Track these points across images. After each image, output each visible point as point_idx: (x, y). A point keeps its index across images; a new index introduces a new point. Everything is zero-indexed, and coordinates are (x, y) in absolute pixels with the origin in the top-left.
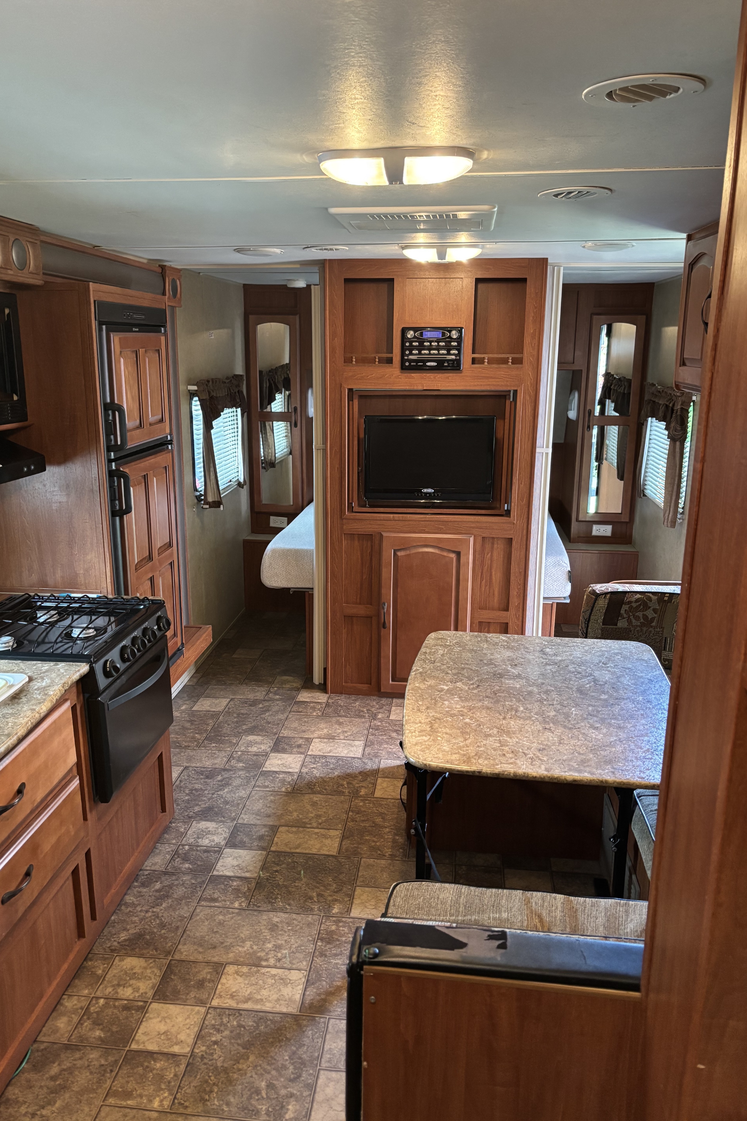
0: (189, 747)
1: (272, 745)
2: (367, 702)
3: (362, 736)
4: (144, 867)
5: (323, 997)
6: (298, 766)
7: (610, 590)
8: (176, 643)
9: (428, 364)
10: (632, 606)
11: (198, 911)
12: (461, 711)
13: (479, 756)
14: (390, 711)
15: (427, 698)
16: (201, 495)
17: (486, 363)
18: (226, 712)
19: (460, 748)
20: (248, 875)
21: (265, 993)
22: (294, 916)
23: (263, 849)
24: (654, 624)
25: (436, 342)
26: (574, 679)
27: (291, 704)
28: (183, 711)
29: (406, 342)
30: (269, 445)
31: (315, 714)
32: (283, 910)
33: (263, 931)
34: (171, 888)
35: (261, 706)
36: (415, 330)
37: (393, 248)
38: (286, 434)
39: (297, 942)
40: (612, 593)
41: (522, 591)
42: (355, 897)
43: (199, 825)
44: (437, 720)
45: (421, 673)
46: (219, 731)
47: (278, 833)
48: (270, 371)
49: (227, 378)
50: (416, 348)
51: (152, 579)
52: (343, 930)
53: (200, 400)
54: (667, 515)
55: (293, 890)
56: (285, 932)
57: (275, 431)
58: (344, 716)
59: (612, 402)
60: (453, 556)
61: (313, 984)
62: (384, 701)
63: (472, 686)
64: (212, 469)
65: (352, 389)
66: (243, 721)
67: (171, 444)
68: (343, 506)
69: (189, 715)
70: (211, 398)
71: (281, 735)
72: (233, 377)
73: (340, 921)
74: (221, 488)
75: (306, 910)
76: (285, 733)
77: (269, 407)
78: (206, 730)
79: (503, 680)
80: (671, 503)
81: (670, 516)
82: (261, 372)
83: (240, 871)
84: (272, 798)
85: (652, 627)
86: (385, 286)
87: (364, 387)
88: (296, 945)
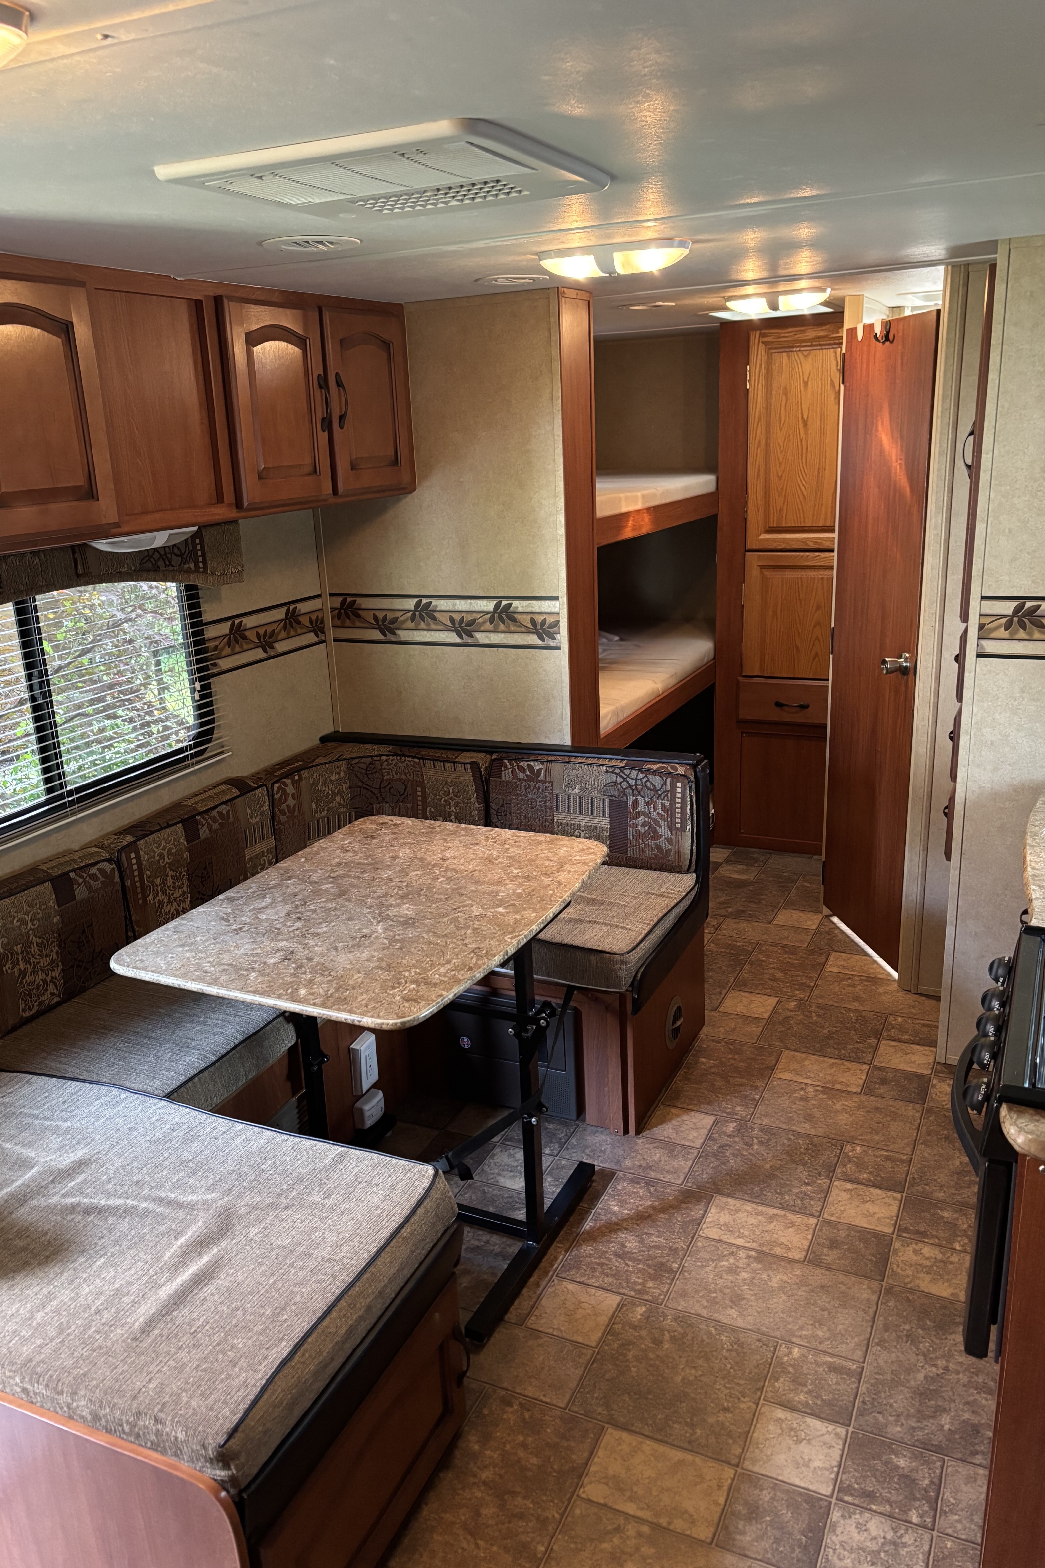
5: (684, 1206)
11: (860, 1354)
20: (780, 1413)
21: (752, 1220)
23: (752, 1478)
32: (722, 1327)
34: (919, 1412)
42: (604, 1328)
52: (638, 1278)
56: (721, 1291)
61: (693, 1220)
75: (685, 1319)
83: (797, 1426)
88: (707, 1269)
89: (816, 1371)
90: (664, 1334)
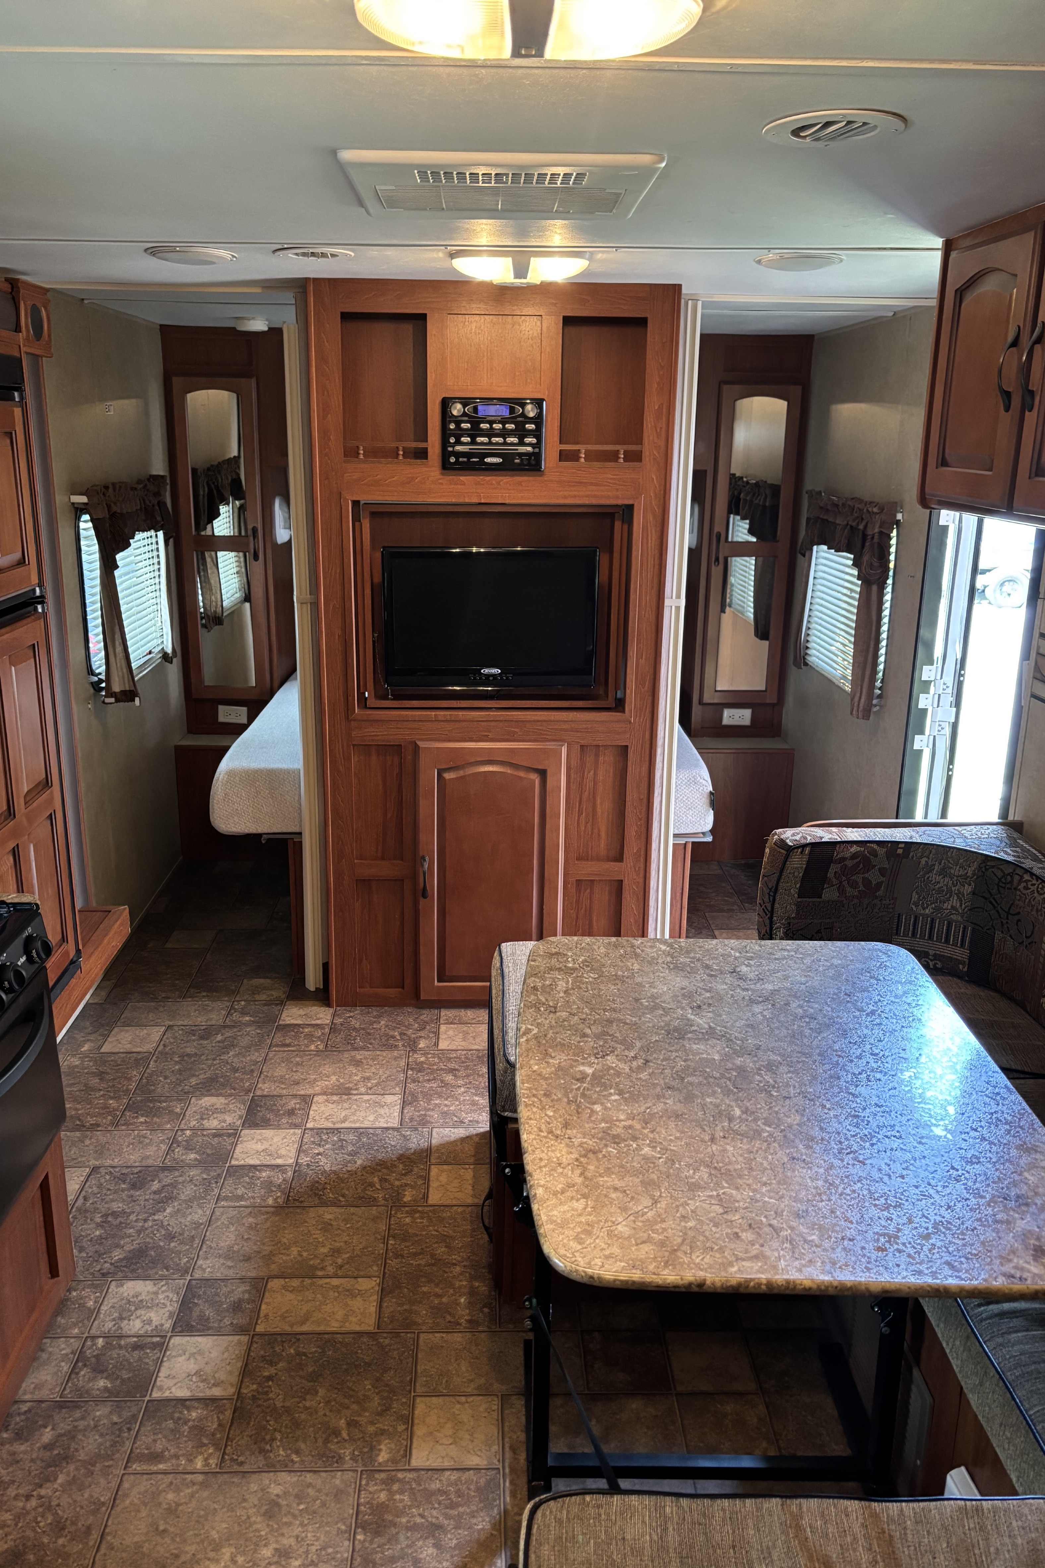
0: (98, 1125)
1: (244, 1112)
2: (399, 1018)
3: (397, 1085)
4: (20, 1395)
6: (293, 1153)
7: (809, 839)
8: (67, 953)
9: (488, 460)
10: (846, 865)
11: (126, 1485)
12: (630, 1127)
13: (690, 1242)
14: (437, 1034)
15: (559, 1100)
16: (101, 681)
17: (582, 460)
18: (161, 1053)
19: (650, 1224)
20: (217, 1392)
22: (309, 1478)
23: (241, 1330)
24: (880, 893)
25: (500, 422)
26: (807, 1032)
27: (271, 1031)
28: (85, 1056)
29: (450, 422)
30: (212, 587)
31: (313, 1047)
32: (286, 1467)
33: (253, 1519)
34: (73, 1438)
35: (219, 1037)
36: (465, 402)
37: (435, 255)
38: (238, 569)
39: (317, 1540)
40: (814, 845)
41: (644, 829)
42: (416, 1421)
43: (121, 1290)
44: (591, 1155)
45: (536, 1037)
46: (150, 1092)
47: (267, 1294)
48: (209, 469)
49: (139, 482)
50: (465, 432)
51: (15, 853)
52: (402, 1501)
53: (92, 520)
54: (856, 699)
55: (303, 1416)
56: (295, 1517)
57: (220, 565)
58: (364, 1048)
59: (743, 518)
60: (535, 778)
62: (426, 1015)
63: (635, 1064)
64: (118, 636)
65: (358, 502)
66: (190, 1069)
67: (42, 603)
68: (350, 698)
69: (96, 1061)
70: (113, 515)
71: (259, 1093)
72: (148, 480)
73: (393, 1480)
74: (134, 665)
75: (331, 1461)
76: (265, 1088)
77: (209, 526)
78: (127, 1090)
79: (686, 1043)
80: (863, 681)
81: (863, 700)
82: (194, 471)
83: (201, 1385)
84: (251, 1220)
85: (877, 897)
86: (407, 328)
87: (380, 498)
88: (317, 1545)
89: (178, 1447)
90: (349, 1435)
